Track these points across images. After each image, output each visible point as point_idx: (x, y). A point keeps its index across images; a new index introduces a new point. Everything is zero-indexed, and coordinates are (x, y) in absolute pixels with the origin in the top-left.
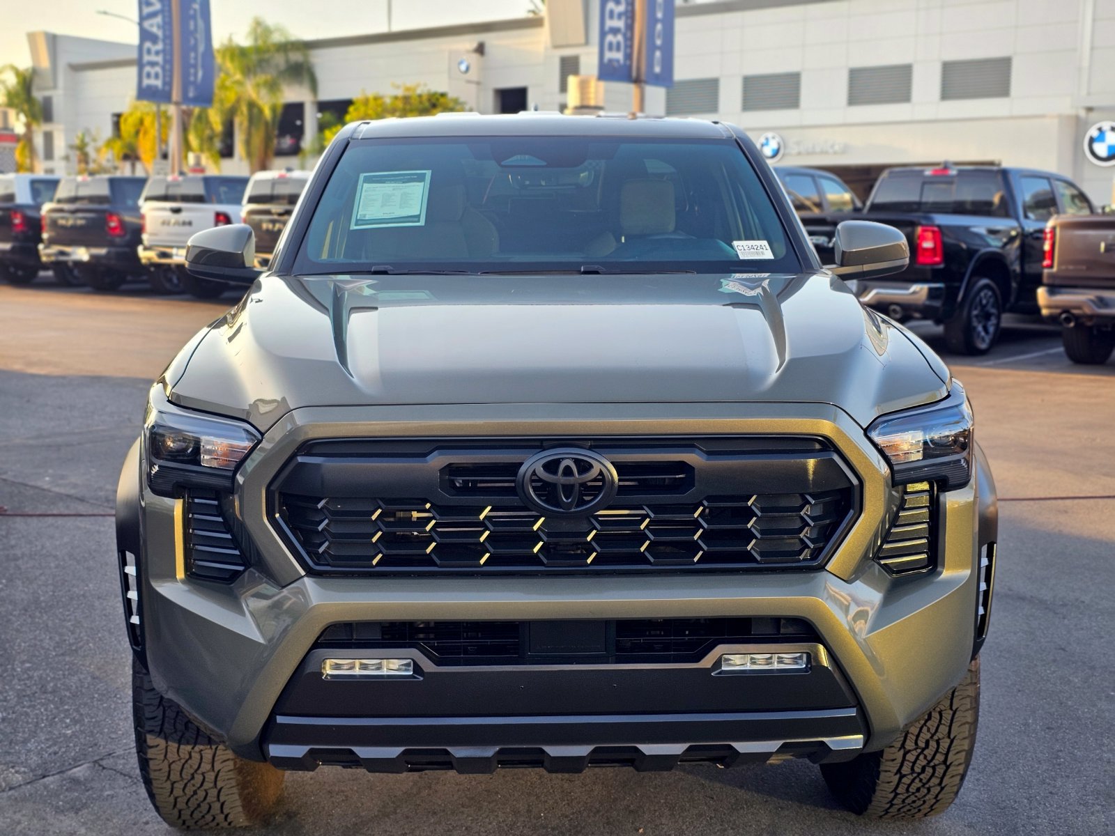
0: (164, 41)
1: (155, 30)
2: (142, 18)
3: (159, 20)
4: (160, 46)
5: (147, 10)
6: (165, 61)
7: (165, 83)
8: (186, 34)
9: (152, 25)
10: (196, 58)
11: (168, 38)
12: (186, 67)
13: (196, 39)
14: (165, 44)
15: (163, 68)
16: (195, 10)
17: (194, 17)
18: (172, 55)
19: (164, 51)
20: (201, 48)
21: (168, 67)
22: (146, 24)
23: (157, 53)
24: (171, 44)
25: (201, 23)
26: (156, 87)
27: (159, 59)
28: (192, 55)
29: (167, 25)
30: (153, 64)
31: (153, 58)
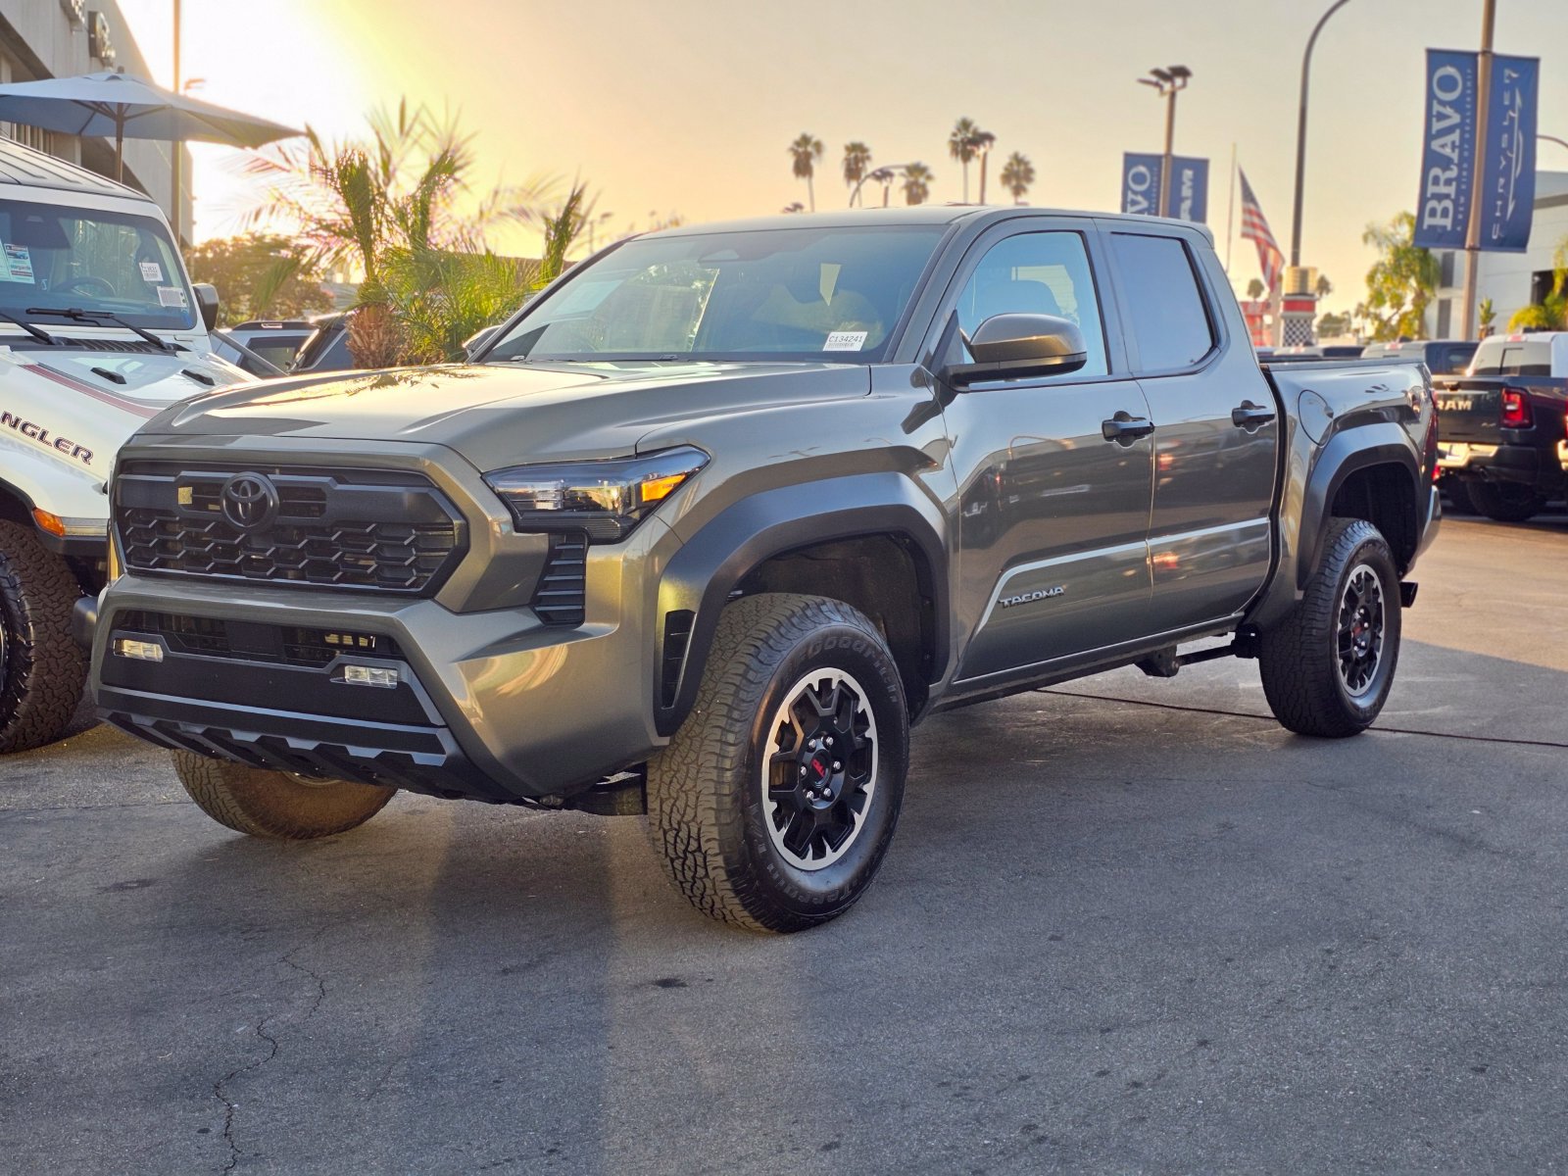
0: (1459, 165)
1: (1447, 151)
2: (1429, 136)
3: (1455, 136)
4: (1453, 173)
5: (1437, 126)
6: (1459, 192)
7: (1455, 222)
8: (1494, 151)
9: (1443, 146)
10: (1506, 186)
11: (1466, 161)
12: (1489, 198)
13: (1509, 160)
14: (1461, 170)
15: (1456, 202)
16: (1512, 119)
17: (1510, 130)
18: (1470, 184)
19: (1458, 179)
20: (1516, 171)
21: (1462, 200)
22: (1435, 145)
23: (1448, 182)
24: (1471, 170)
25: (1519, 137)
26: (1444, 227)
27: (1451, 190)
28: (1502, 181)
29: (1466, 144)
30: (1439, 197)
31: (1442, 189)
